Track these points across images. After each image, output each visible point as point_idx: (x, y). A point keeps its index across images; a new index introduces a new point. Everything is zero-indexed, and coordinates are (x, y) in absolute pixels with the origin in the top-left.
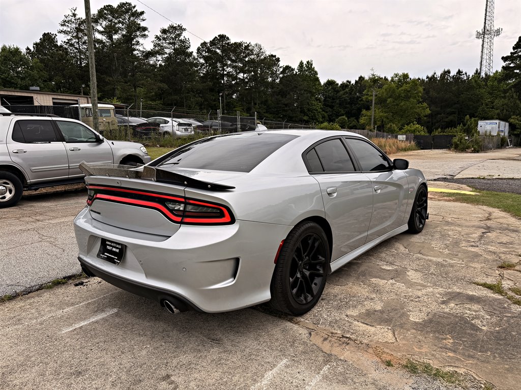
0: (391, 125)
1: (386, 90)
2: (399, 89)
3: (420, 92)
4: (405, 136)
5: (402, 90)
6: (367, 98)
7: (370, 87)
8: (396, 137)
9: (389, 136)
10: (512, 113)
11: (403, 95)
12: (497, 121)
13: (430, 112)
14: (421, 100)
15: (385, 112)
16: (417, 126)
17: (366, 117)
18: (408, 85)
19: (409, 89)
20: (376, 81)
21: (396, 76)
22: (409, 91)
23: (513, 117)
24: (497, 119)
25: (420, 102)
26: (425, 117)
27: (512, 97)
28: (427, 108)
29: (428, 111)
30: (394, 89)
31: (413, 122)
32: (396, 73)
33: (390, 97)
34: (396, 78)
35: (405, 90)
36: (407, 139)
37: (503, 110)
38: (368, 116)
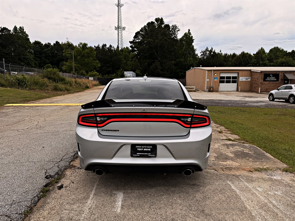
0: (82, 71)
1: (76, 51)
2: (84, 52)
3: (95, 54)
4: (93, 78)
5: (85, 52)
6: (65, 55)
7: (66, 48)
8: (88, 79)
9: (84, 78)
10: (136, 69)
11: (86, 55)
12: (132, 72)
13: (100, 65)
14: (95, 59)
15: (77, 64)
16: (96, 72)
17: (66, 66)
18: (88, 50)
19: (89, 52)
20: (69, 45)
21: (81, 44)
22: (89, 53)
23: (137, 70)
24: (131, 71)
25: (95, 60)
26: (98, 68)
27: (136, 61)
28: (99, 63)
29: (99, 65)
30: (81, 51)
31: (93, 70)
32: (81, 42)
33: (79, 56)
34: (81, 45)
35: (87, 53)
36: (94, 79)
37: (133, 67)
38: (67, 65)
